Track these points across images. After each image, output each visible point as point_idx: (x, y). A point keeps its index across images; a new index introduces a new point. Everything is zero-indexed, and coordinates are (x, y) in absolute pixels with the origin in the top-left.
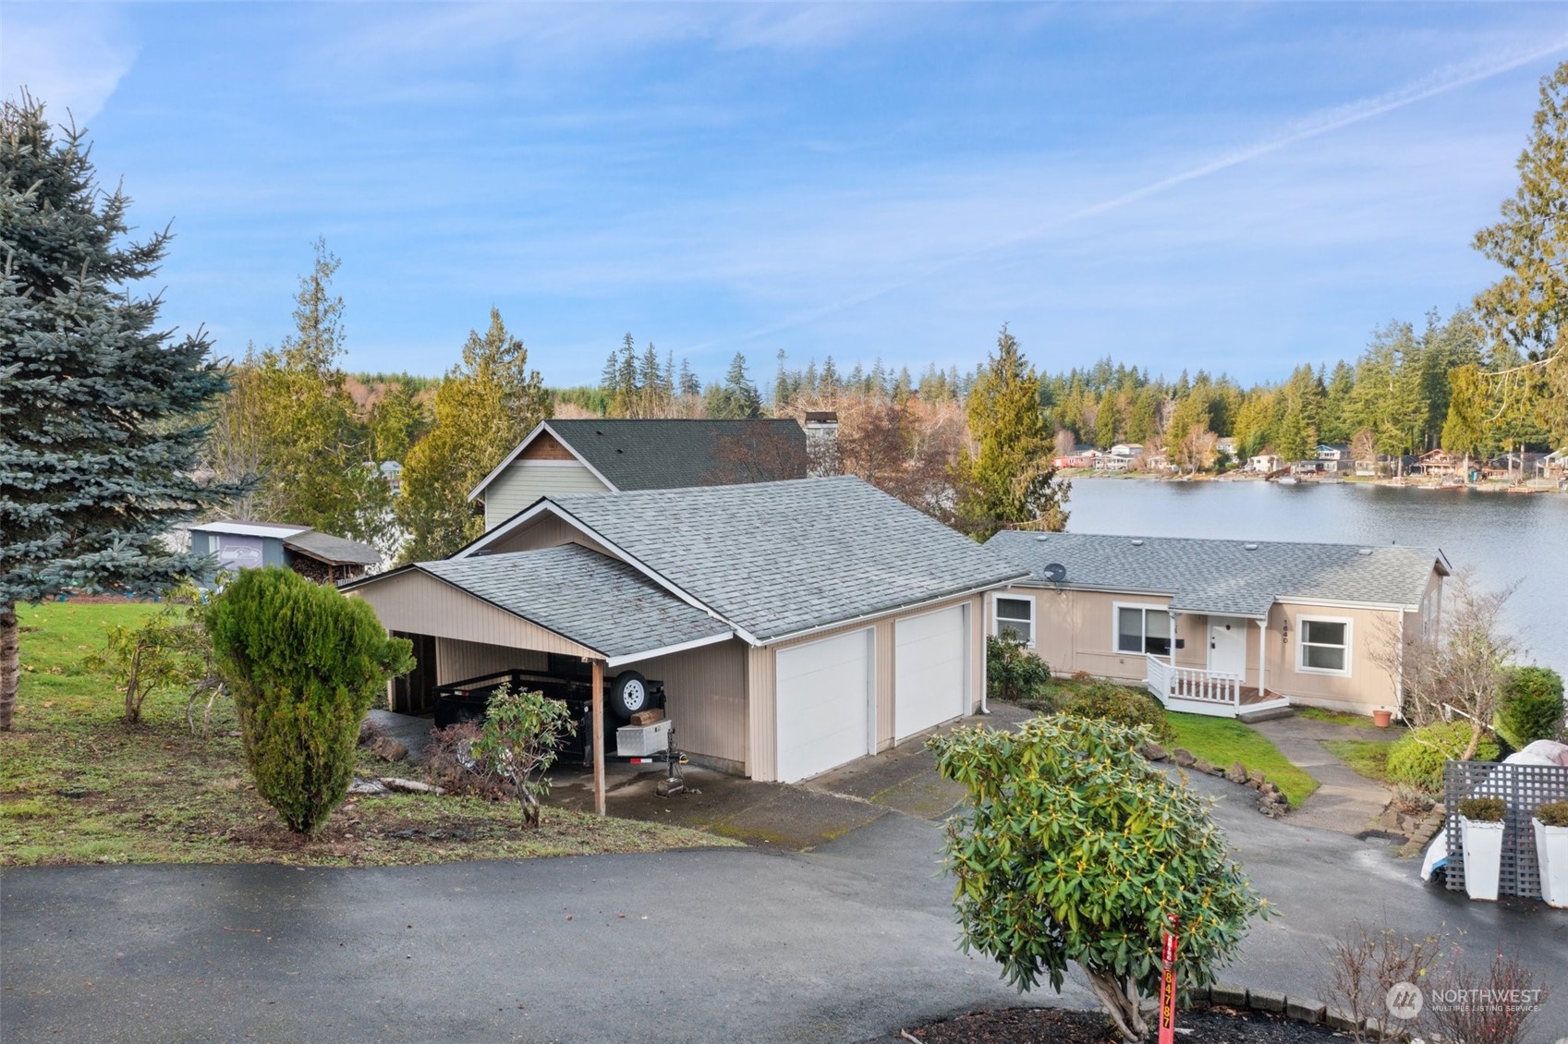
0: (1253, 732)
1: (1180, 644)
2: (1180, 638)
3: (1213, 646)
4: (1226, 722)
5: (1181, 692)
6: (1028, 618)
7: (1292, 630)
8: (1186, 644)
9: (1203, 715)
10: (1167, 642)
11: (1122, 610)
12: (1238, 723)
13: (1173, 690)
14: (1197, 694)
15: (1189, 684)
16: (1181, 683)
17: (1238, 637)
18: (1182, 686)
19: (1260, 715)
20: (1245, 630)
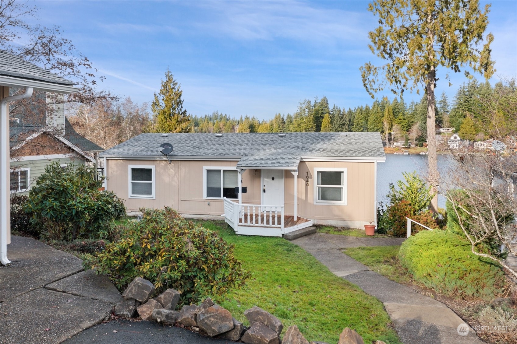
0: (297, 246)
1: (244, 190)
2: (244, 186)
3: (264, 191)
4: (276, 240)
5: (246, 222)
6: (151, 180)
7: (311, 178)
8: (248, 190)
9: (261, 236)
10: (237, 189)
11: (209, 171)
12: (285, 241)
13: (241, 221)
14: (257, 222)
15: (251, 216)
16: (246, 215)
17: (280, 183)
18: (246, 218)
19: (298, 233)
20: (284, 179)
